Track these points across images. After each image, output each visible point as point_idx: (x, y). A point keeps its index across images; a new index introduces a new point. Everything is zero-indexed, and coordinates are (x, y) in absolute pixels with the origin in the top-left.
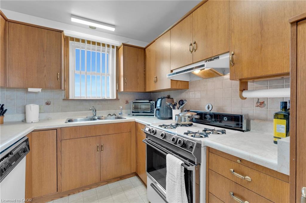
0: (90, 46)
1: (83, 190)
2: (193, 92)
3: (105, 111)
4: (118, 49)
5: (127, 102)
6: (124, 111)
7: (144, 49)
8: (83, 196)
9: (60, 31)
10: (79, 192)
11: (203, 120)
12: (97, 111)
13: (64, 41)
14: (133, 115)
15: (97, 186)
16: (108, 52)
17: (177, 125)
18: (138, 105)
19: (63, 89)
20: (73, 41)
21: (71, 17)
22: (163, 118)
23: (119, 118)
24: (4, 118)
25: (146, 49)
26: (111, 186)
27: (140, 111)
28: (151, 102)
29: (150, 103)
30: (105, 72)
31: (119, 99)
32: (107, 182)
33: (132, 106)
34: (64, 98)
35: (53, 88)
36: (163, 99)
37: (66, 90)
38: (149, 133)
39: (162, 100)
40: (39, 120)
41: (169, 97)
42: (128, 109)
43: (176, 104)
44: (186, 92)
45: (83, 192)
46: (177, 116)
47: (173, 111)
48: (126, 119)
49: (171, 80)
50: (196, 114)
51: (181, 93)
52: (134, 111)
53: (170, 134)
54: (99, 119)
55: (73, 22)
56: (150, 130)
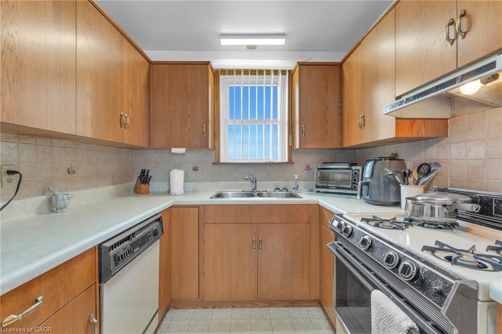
0: (248, 78)
1: (233, 307)
2: (462, 145)
3: (271, 182)
4: (291, 73)
5: (308, 168)
6: (302, 184)
7: (340, 66)
8: (231, 317)
9: (206, 63)
10: (227, 307)
11: (493, 216)
12: (257, 182)
13: (214, 77)
14: (318, 192)
15: (253, 305)
16: (276, 83)
17: (410, 222)
18: (328, 174)
19: (210, 148)
20: (225, 74)
21: (221, 38)
22: (379, 201)
23: (291, 195)
24: (150, 187)
25: (343, 65)
26: (276, 312)
27: (330, 185)
28: (354, 168)
29: (351, 169)
30: (270, 118)
31: (293, 163)
32: (268, 303)
33: (316, 174)
34: (214, 162)
35: (198, 147)
36: (378, 162)
37: (216, 150)
38: (338, 231)
39: (375, 163)
40: (184, 192)
41: (394, 158)
42: (309, 180)
43: (410, 172)
44: (439, 144)
45: (233, 309)
46: (409, 201)
47: (403, 188)
48: (302, 198)
49: (397, 119)
50: (469, 199)
51: (426, 147)
52: (320, 185)
53: (384, 245)
54: (260, 195)
55: (223, 45)
56: (340, 226)
